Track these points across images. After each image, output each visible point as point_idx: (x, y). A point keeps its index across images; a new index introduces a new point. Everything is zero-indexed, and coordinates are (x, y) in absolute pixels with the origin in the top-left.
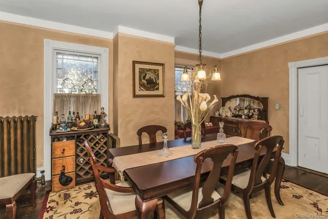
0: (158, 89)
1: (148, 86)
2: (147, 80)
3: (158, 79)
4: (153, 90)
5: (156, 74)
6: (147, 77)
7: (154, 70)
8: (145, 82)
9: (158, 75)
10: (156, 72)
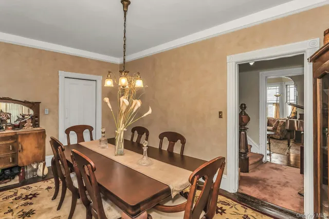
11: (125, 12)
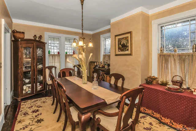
0: (128, 50)
1: (123, 48)
2: (122, 45)
3: (128, 43)
4: (125, 51)
5: (127, 39)
6: (122, 43)
7: (126, 37)
8: (121, 46)
9: (128, 40)
10: (126, 38)
11: (82, 5)
